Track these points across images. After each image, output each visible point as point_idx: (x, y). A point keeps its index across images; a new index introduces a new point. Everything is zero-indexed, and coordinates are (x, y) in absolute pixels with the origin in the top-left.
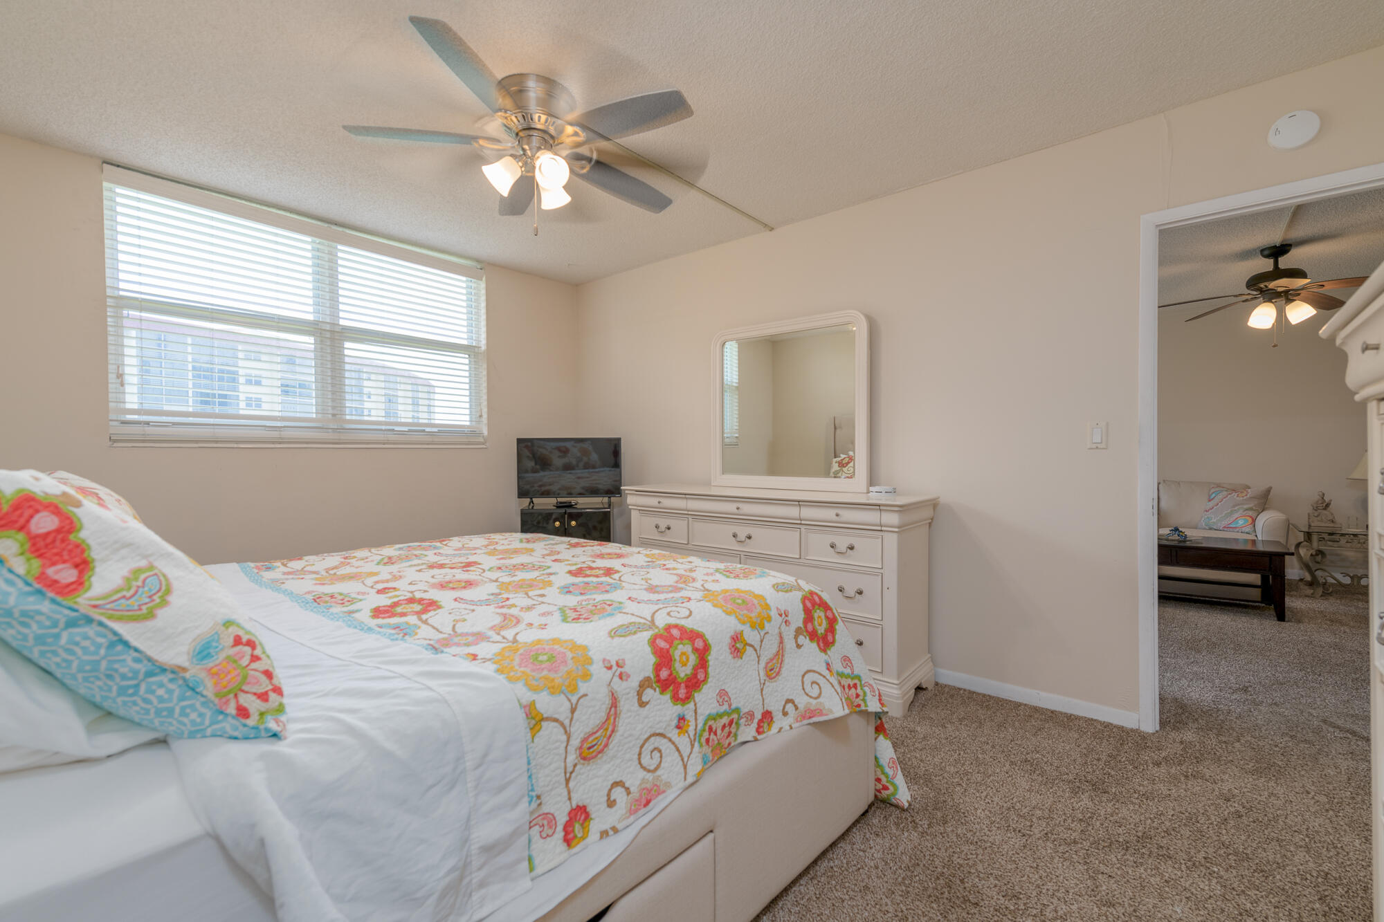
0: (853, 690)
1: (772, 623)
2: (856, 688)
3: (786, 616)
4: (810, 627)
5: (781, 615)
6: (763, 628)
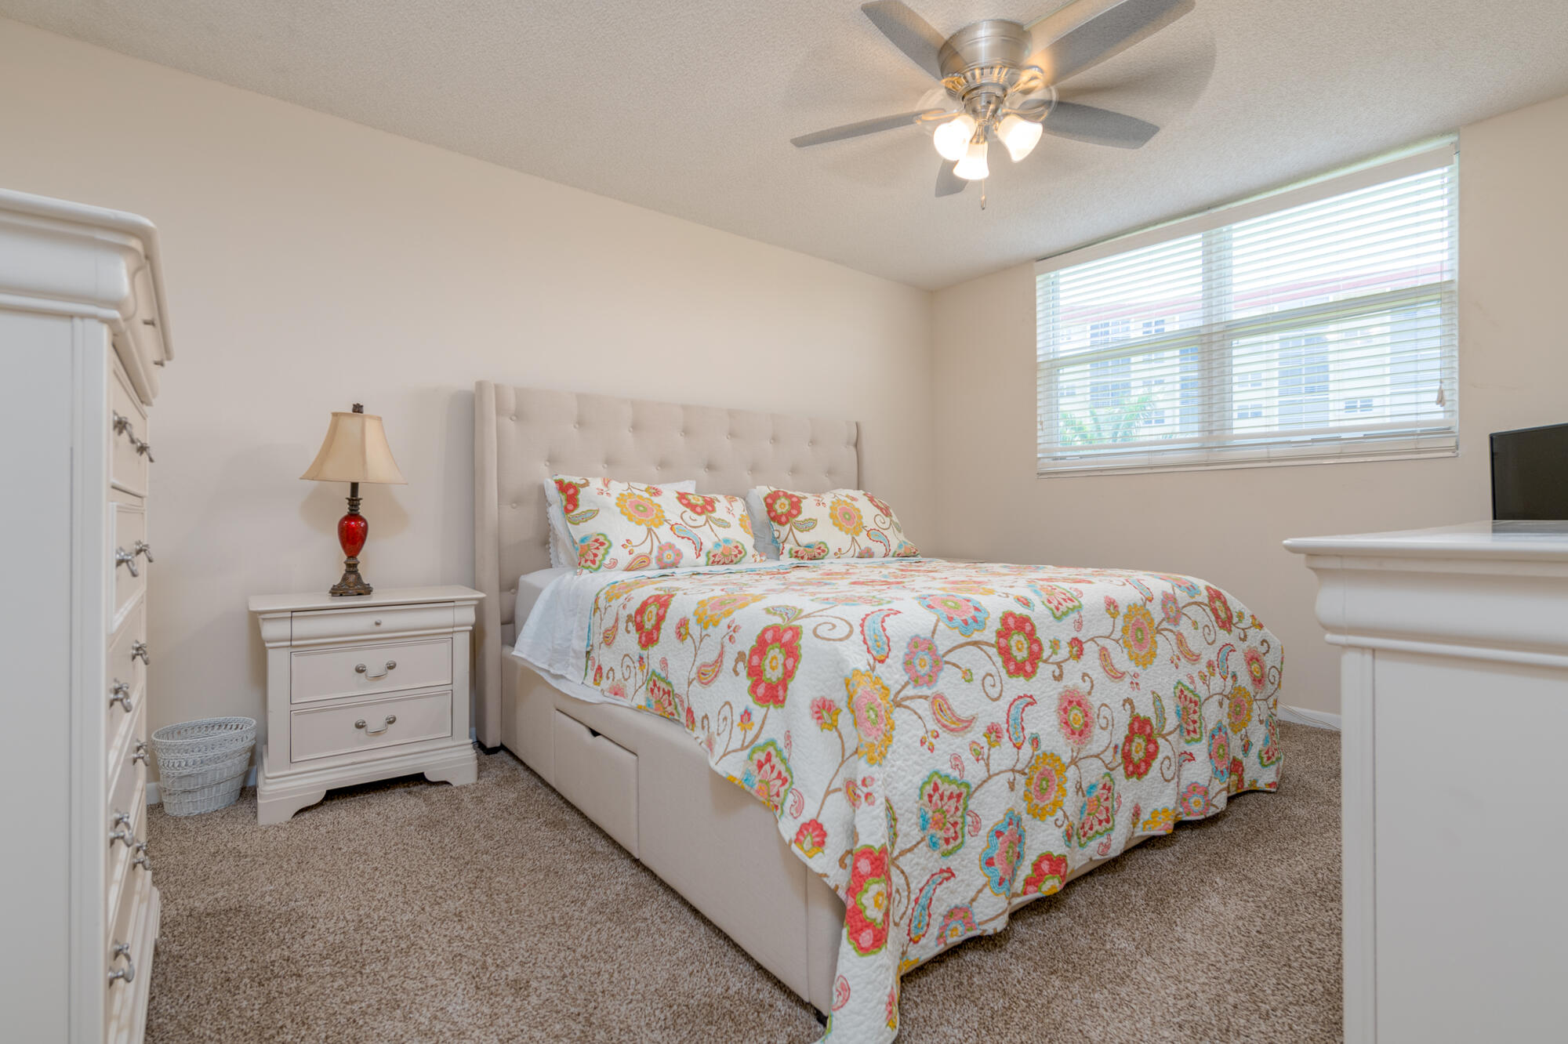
0: (779, 782)
1: (717, 629)
2: (783, 784)
3: (734, 631)
4: (755, 660)
5: (729, 627)
6: (706, 628)
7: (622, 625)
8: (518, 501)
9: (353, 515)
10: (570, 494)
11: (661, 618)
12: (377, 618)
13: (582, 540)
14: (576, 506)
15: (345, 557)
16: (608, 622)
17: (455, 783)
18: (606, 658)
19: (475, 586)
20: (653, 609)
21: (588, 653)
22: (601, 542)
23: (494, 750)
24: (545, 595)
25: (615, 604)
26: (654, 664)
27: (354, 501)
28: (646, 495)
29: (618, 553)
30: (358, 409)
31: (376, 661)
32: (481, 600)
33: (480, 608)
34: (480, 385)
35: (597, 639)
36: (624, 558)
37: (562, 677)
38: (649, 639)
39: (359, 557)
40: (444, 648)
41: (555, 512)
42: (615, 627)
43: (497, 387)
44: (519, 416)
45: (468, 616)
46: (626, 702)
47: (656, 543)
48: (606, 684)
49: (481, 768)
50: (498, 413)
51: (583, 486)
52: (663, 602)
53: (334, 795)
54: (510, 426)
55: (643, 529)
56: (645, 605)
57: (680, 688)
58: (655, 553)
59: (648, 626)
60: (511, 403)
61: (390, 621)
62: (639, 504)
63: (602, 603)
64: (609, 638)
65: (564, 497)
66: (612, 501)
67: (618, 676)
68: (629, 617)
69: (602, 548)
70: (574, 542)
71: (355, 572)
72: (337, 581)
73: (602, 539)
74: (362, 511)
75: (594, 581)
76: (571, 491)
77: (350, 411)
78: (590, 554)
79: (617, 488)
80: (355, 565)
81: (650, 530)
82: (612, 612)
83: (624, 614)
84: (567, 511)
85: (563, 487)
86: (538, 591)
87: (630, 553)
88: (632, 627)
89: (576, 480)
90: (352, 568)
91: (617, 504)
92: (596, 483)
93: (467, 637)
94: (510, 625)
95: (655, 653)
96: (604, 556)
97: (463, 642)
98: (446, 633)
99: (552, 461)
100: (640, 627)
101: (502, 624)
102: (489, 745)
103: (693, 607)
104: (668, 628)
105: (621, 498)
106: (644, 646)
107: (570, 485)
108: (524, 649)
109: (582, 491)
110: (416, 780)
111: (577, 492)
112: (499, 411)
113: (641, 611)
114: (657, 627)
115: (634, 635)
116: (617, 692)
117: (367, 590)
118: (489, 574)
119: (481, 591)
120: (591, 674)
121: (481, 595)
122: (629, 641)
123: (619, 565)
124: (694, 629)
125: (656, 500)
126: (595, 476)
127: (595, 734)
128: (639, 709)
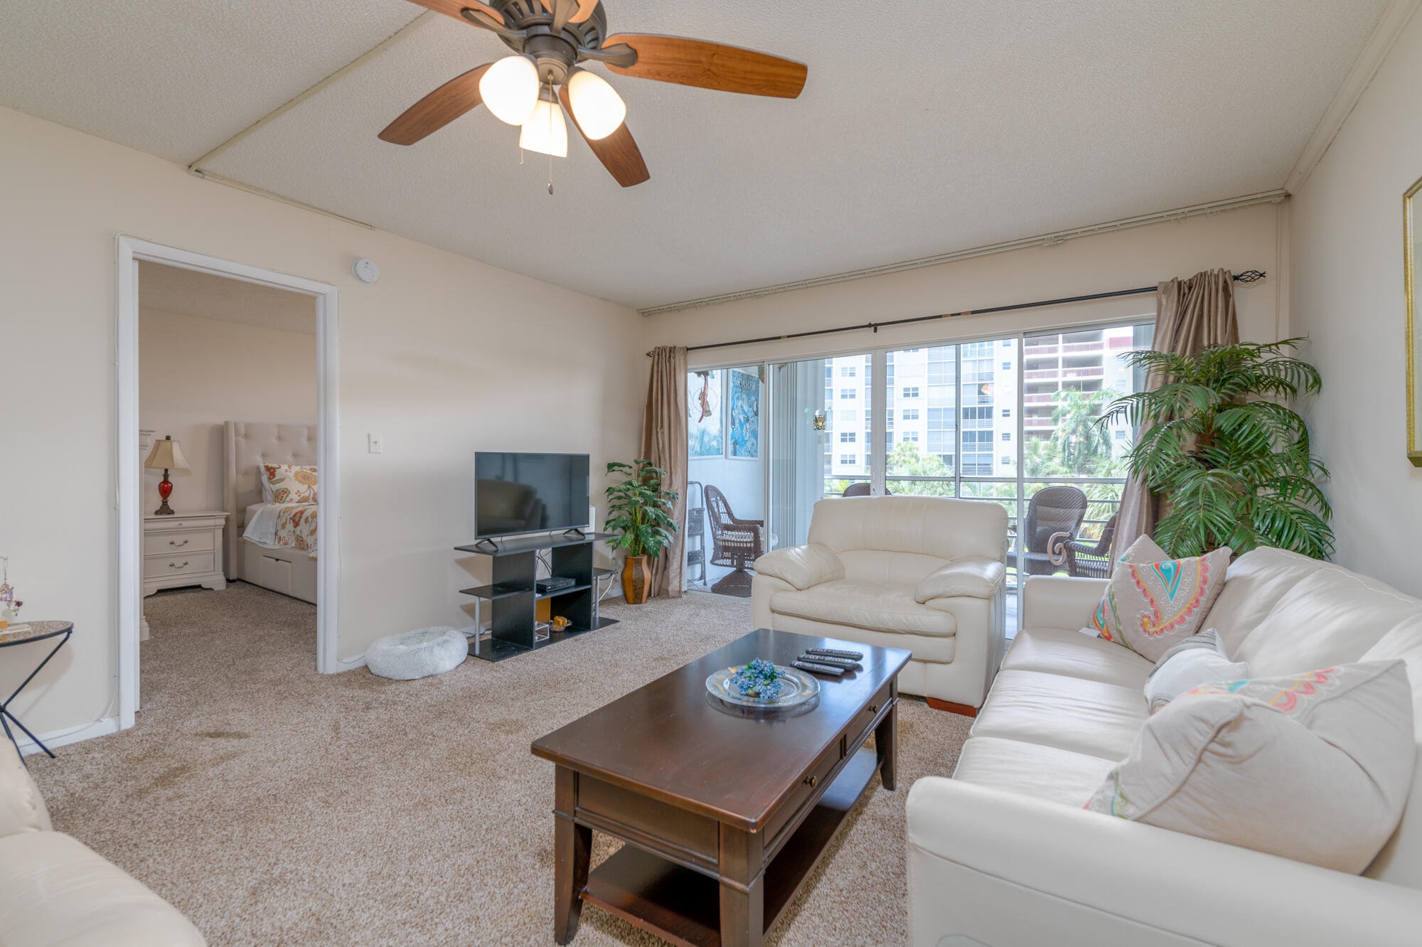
7: (288, 521)
8: (246, 473)
9: (166, 481)
10: (271, 472)
11: (300, 517)
12: (179, 523)
13: (277, 491)
14: (274, 477)
15: (162, 499)
16: (284, 521)
17: (215, 589)
18: (282, 533)
19: (223, 510)
20: (299, 515)
21: (276, 533)
22: (286, 492)
23: (234, 581)
24: (258, 513)
25: (286, 514)
26: (298, 533)
27: (166, 475)
28: (310, 472)
29: (293, 496)
30: (168, 438)
31: (179, 539)
32: (227, 516)
33: (227, 519)
34: (227, 423)
35: (280, 527)
36: (296, 498)
37: (265, 543)
38: (296, 524)
39: (168, 499)
40: (210, 535)
41: (265, 478)
42: (286, 522)
43: (235, 424)
44: (246, 436)
45: (223, 522)
46: (288, 547)
47: (312, 492)
48: (282, 542)
49: (227, 586)
50: (236, 435)
51: (278, 468)
52: (302, 512)
53: (161, 592)
54: (242, 441)
55: (306, 486)
56: (296, 514)
57: (305, 539)
58: (311, 496)
59: (297, 520)
60: (243, 431)
61: (185, 524)
62: (305, 476)
63: (282, 514)
64: (283, 526)
65: (268, 473)
66: (292, 475)
67: (286, 538)
68: (291, 518)
69: (286, 495)
70: (273, 492)
71: (167, 505)
72: (158, 508)
73: (286, 490)
74: (170, 479)
75: (279, 507)
76: (272, 471)
77: (164, 439)
78: (280, 496)
79: (295, 469)
80: (166, 502)
81: (309, 487)
82: (285, 517)
83: (289, 517)
84: (270, 479)
85: (267, 468)
86: (255, 512)
87: (299, 496)
88: (291, 521)
89: (275, 465)
90: (165, 503)
91: (294, 476)
92: (284, 467)
93: (221, 530)
94: (242, 527)
95: (298, 529)
96: (286, 497)
97: (219, 533)
98: (212, 529)
99: (264, 455)
100: (294, 521)
101: (238, 527)
102: (231, 579)
103: (310, 513)
104: (303, 520)
105: (297, 473)
106: (295, 527)
107: (271, 468)
108: (249, 534)
109: (277, 470)
110: (198, 587)
111: (275, 471)
112: (237, 434)
113: (294, 516)
114: (299, 520)
115: (292, 524)
116: (286, 544)
117: (172, 512)
118: (231, 504)
119: (226, 512)
120: (277, 540)
121: (228, 514)
122: (290, 526)
123: (294, 501)
124: (310, 519)
125: (314, 473)
126: (285, 463)
127: (277, 560)
128: (293, 547)
